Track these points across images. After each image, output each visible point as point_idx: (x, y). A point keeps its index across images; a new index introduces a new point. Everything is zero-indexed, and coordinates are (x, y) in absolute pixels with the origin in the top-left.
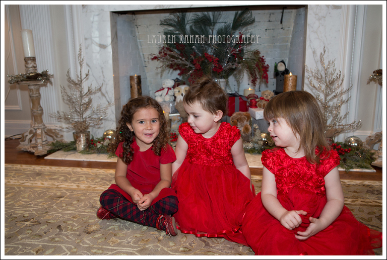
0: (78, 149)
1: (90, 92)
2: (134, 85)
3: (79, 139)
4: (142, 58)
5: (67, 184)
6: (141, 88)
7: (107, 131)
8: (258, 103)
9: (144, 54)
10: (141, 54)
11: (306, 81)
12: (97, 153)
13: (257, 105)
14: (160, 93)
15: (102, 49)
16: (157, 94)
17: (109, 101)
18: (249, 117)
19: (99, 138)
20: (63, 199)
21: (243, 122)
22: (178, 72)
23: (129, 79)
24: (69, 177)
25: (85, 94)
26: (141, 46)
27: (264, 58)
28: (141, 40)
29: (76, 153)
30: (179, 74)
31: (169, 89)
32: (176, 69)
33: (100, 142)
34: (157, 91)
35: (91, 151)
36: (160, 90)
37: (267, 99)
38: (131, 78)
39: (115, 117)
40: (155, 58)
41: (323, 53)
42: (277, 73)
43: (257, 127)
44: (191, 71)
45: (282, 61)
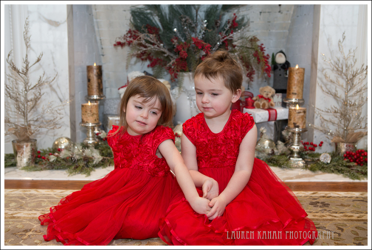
0: (19, 164)
1: (40, 84)
2: (93, 78)
3: (21, 150)
4: (99, 44)
5: (26, 212)
6: (101, 82)
7: (60, 138)
8: (256, 103)
9: (102, 38)
10: (98, 38)
11: (319, 74)
12: (49, 169)
13: (255, 104)
15: (53, 28)
17: (61, 97)
19: (45, 149)
20: (30, 233)
22: (148, 63)
23: (85, 70)
24: (24, 202)
25: (32, 86)
26: (98, 28)
27: (263, 46)
28: (98, 20)
29: (17, 170)
30: (149, 66)
32: (145, 60)
33: (53, 154)
35: (39, 167)
37: (267, 97)
38: (89, 69)
39: (69, 120)
40: (119, 44)
41: (342, 40)
42: (275, 66)
43: (264, 131)
44: (173, 61)
45: (281, 52)
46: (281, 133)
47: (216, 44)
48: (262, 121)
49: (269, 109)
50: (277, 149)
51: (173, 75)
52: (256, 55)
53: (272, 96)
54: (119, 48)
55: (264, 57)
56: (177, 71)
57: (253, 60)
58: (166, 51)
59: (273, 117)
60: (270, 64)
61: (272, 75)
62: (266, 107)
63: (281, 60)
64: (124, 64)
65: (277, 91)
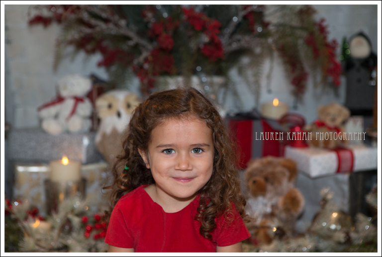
14: (53, 110)
16: (45, 113)
18: (293, 170)
21: (280, 183)
22: (97, 57)
27: (325, 24)
30: (100, 65)
31: (78, 100)
32: (91, 52)
34: (47, 106)
36: (53, 103)
37: (333, 125)
42: (349, 63)
43: (330, 197)
44: (145, 54)
45: (361, 34)
46: (363, 199)
47: (230, 20)
48: (324, 172)
49: (339, 149)
50: (357, 231)
51: (146, 81)
52: (310, 42)
53: (344, 123)
54: (39, 28)
55: (327, 45)
56: (154, 74)
57: (304, 51)
58: (131, 34)
59: (346, 166)
60: (339, 59)
61: (343, 80)
62: (332, 145)
63: (359, 50)
64: (50, 59)
65: (354, 113)
